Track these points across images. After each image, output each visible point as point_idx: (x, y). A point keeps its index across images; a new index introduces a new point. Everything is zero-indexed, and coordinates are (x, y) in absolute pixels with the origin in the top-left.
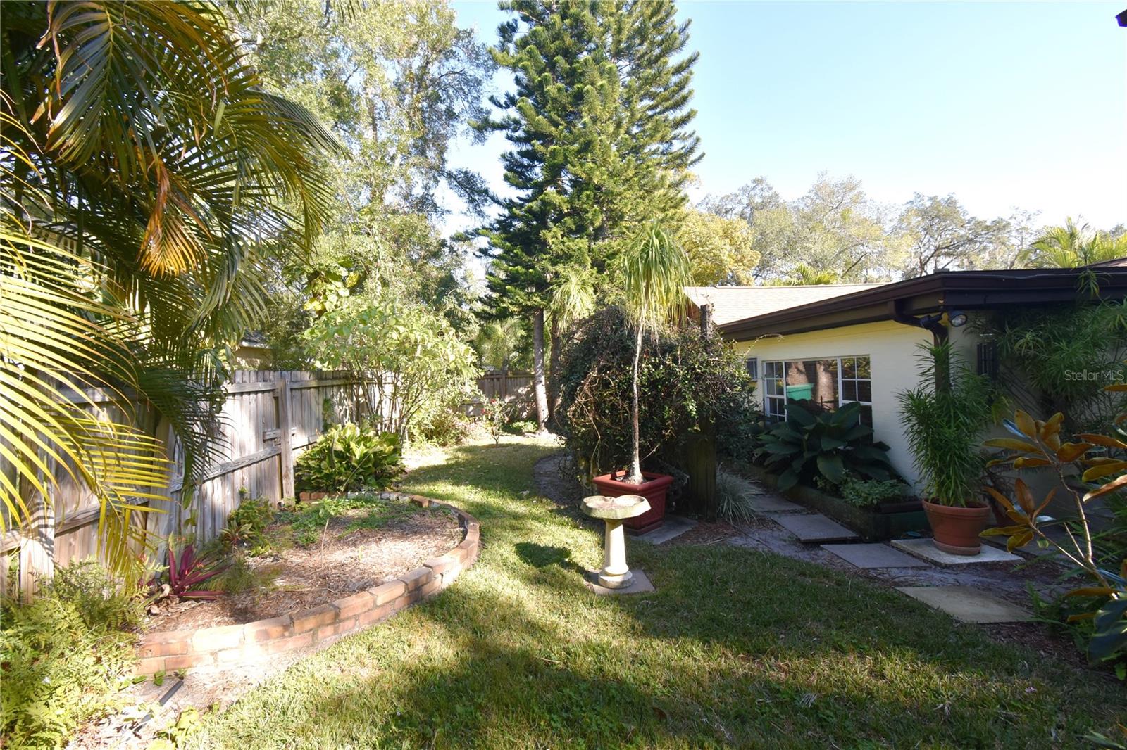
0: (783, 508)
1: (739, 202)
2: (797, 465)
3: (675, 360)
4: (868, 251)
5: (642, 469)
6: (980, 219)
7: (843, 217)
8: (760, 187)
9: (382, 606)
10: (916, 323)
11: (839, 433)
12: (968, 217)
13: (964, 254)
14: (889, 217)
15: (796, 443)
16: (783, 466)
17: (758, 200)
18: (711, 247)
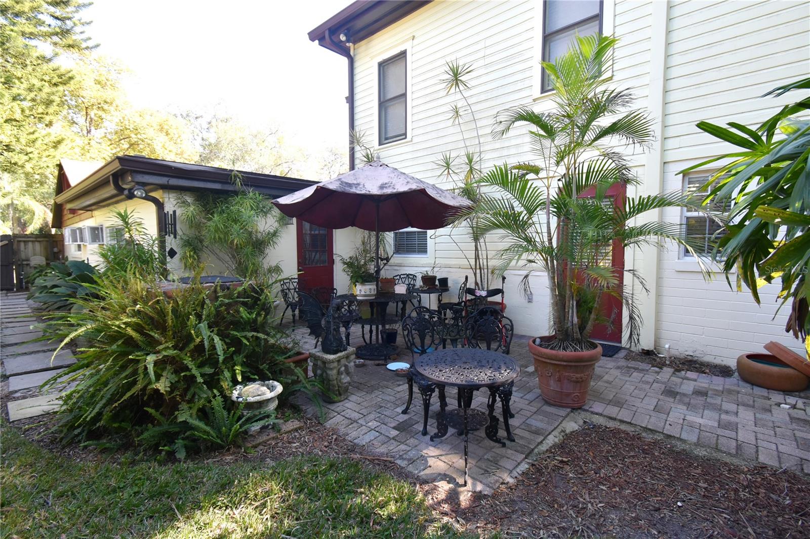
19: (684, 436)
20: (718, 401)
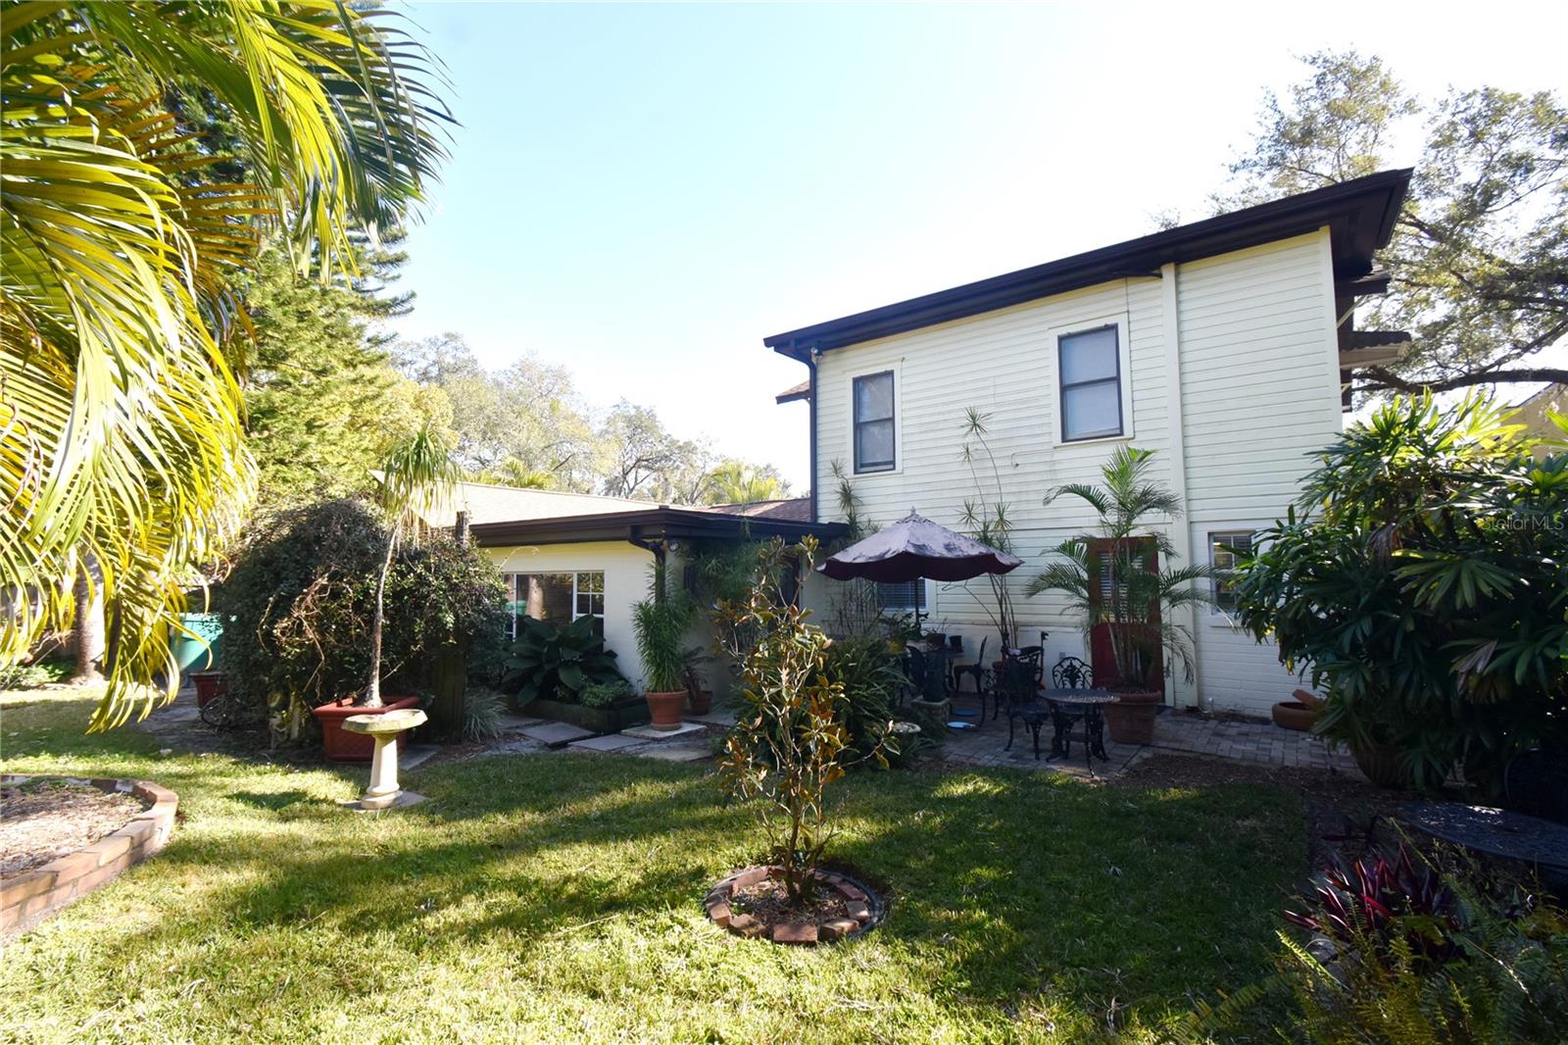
0: (524, 723)
1: (424, 356)
2: (537, 679)
3: (428, 568)
4: (576, 450)
5: (382, 693)
6: (675, 437)
7: (553, 408)
8: (453, 344)
9: (104, 866)
10: (645, 546)
11: (577, 644)
12: (664, 434)
13: (661, 469)
14: (598, 419)
15: (535, 656)
16: (524, 680)
17: (449, 360)
18: (397, 416)
19: (1232, 755)
20: (1257, 738)
